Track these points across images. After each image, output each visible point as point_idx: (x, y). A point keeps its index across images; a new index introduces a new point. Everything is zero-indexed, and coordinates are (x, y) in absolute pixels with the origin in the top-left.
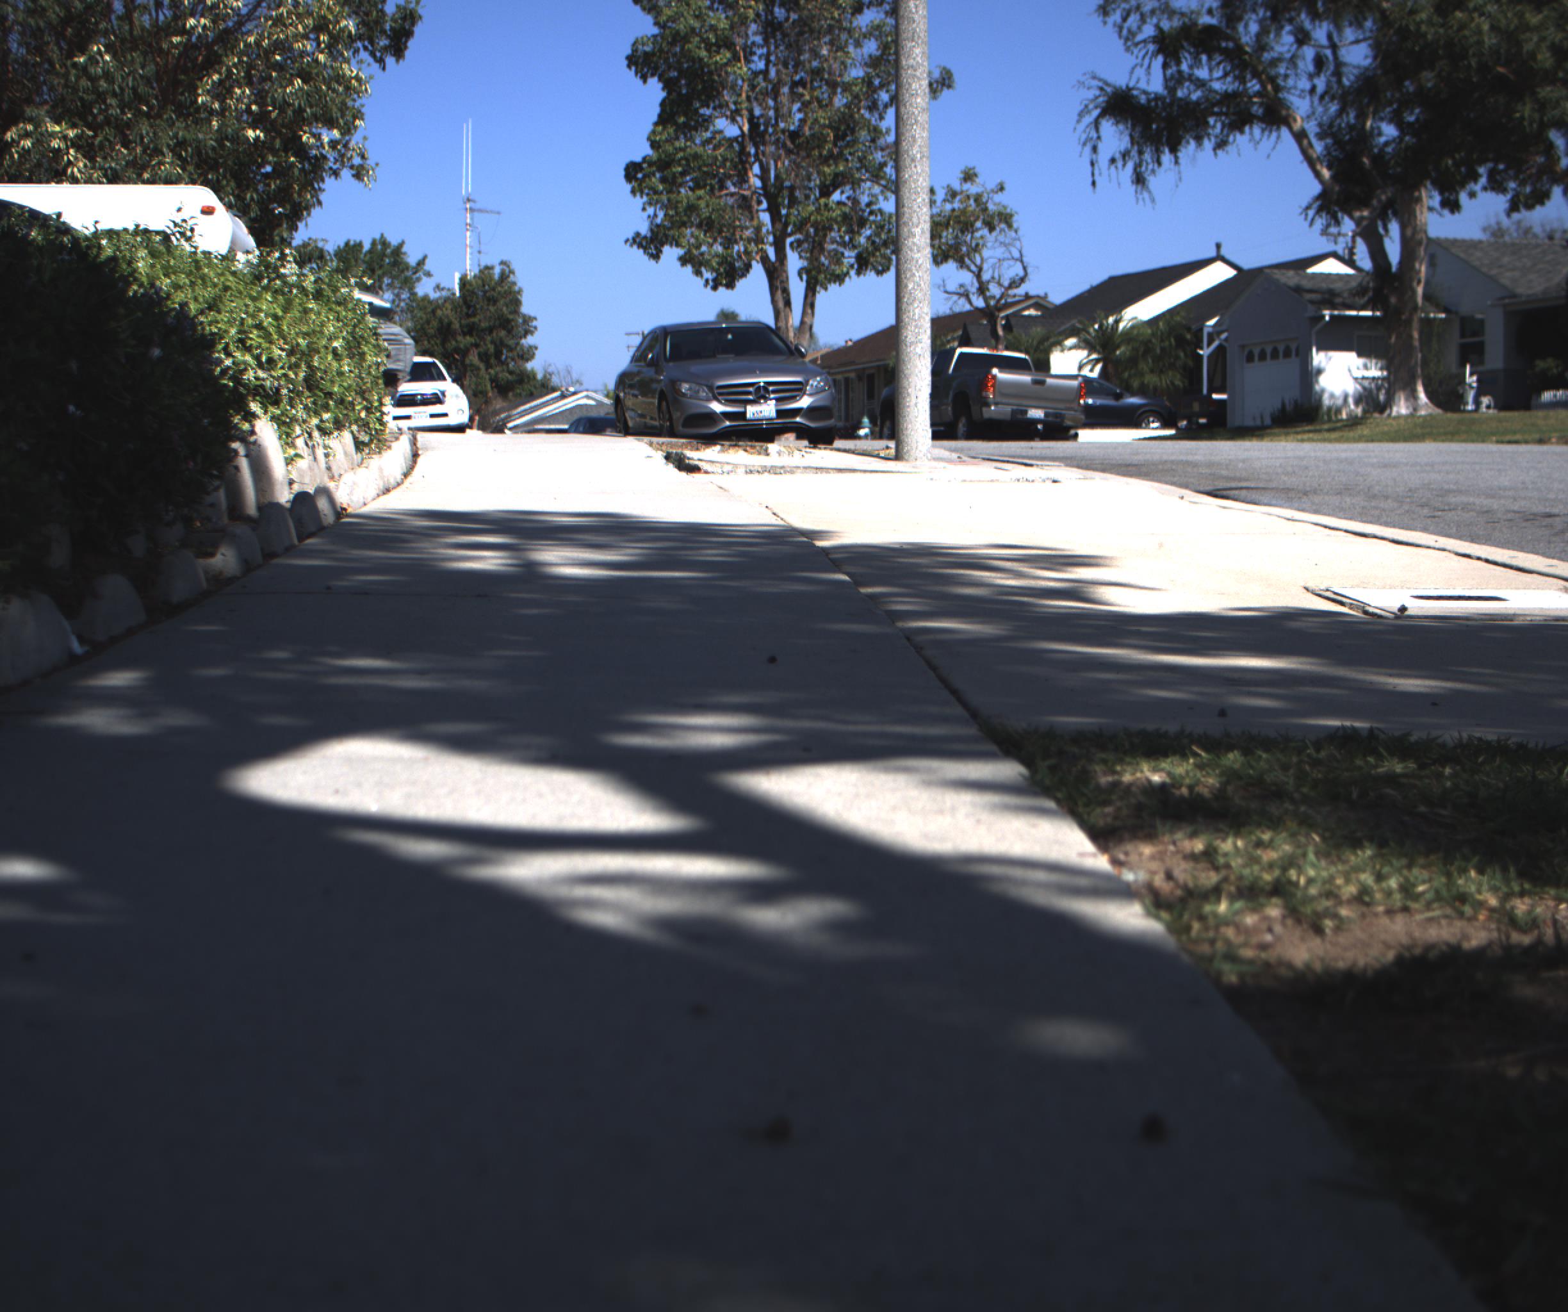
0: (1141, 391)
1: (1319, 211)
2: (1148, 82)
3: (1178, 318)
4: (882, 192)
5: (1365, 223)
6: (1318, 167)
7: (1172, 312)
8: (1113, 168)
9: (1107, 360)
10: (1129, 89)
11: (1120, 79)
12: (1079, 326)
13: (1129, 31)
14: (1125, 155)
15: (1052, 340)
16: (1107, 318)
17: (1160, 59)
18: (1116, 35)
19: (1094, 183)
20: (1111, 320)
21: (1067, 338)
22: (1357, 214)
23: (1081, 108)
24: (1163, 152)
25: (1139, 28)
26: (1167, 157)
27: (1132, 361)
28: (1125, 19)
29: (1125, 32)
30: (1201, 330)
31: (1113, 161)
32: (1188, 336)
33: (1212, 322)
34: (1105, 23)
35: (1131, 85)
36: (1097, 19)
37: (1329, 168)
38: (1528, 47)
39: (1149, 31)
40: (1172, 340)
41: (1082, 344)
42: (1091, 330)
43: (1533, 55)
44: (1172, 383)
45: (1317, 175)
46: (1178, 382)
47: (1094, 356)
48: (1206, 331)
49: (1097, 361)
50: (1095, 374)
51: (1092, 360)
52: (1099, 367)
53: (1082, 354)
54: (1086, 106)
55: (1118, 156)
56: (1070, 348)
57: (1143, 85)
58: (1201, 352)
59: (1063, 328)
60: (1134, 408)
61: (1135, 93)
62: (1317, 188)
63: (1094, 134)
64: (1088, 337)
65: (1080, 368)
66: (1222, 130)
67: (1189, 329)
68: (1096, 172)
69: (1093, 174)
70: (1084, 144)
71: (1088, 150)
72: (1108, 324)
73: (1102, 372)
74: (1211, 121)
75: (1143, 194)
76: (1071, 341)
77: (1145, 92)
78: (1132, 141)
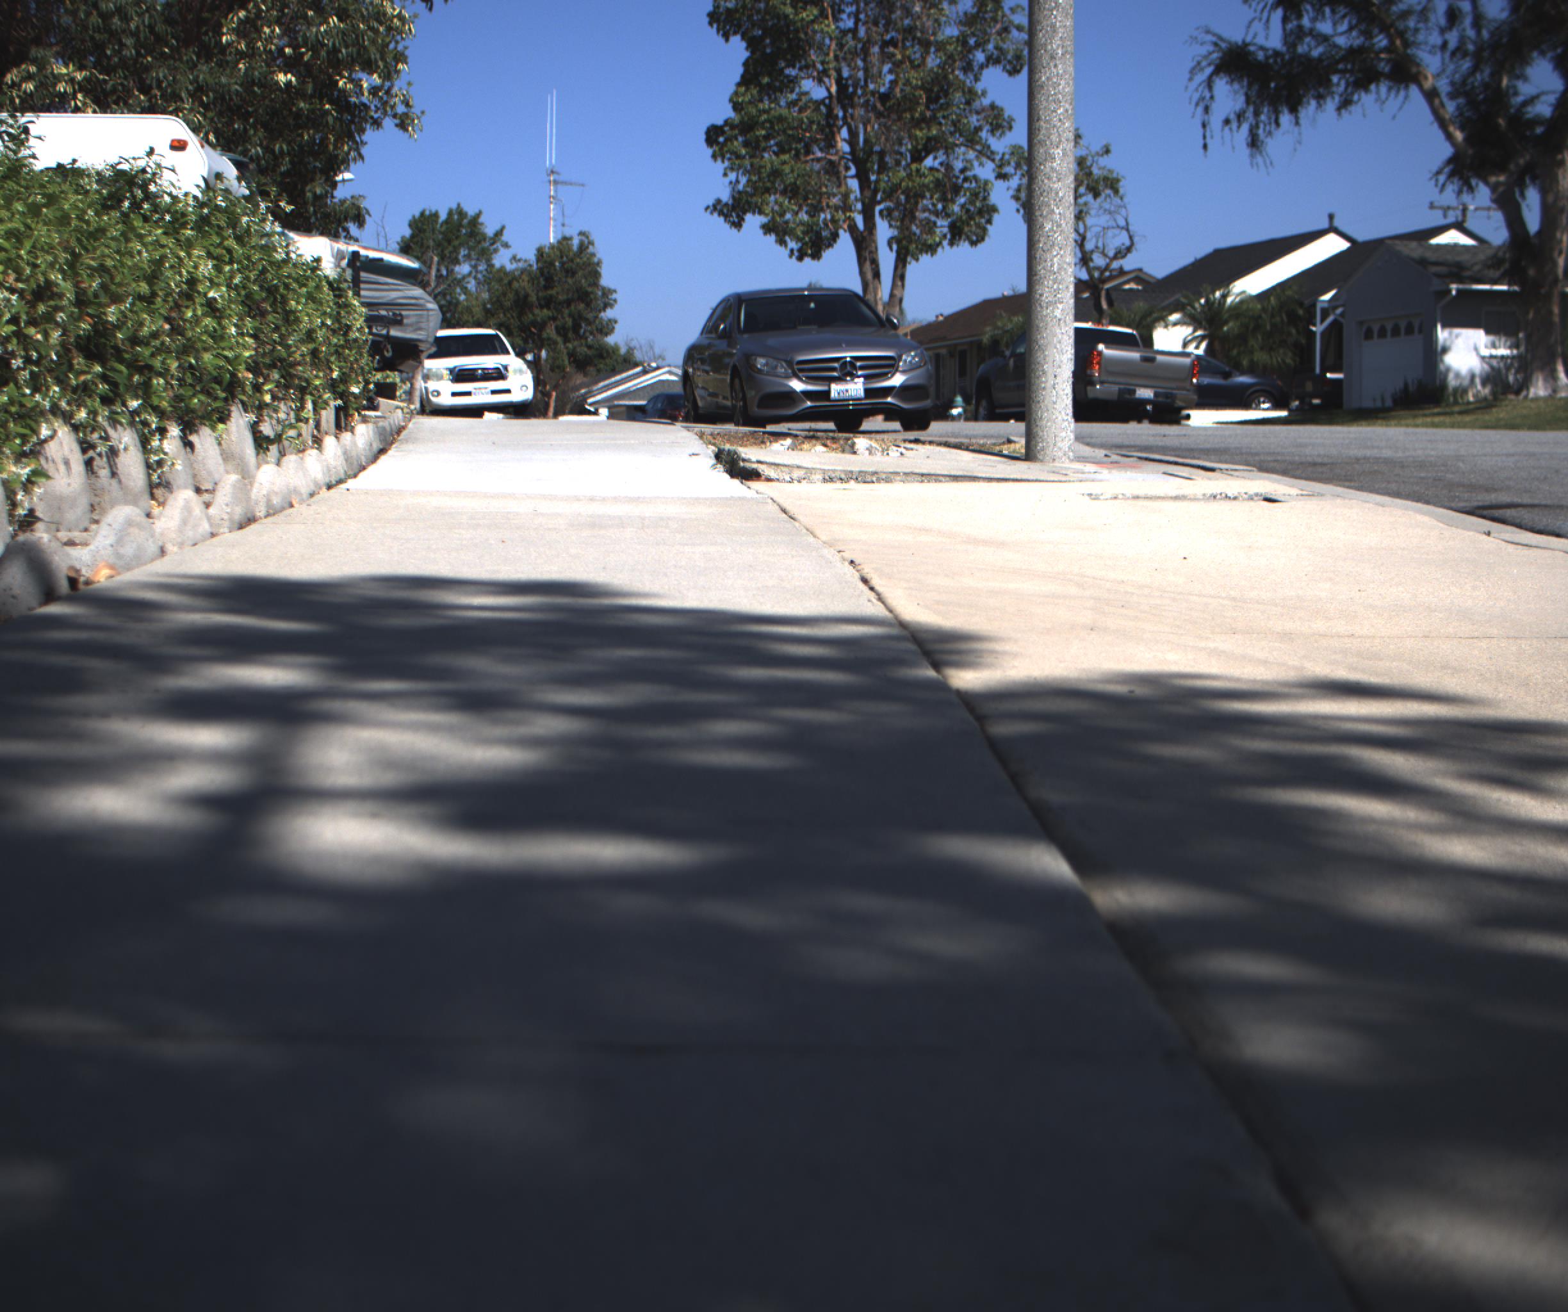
0: (1250, 371)
2: (1267, 38)
3: (1289, 293)
4: (977, 157)
5: (1501, 189)
6: (1451, 128)
7: (1284, 285)
8: (1227, 130)
9: (1212, 337)
10: (1246, 45)
11: (1235, 34)
12: (1183, 300)
14: (1240, 116)
15: (1155, 315)
16: (1213, 292)
17: (1279, 13)
19: (1205, 147)
20: (1218, 294)
21: (1171, 313)
22: (1493, 180)
23: (1192, 64)
24: (1282, 113)
26: (1286, 118)
27: (1242, 338)
30: (1314, 305)
31: (1227, 122)
32: (1301, 312)
33: (1326, 297)
35: (1248, 39)
37: (1462, 128)
40: (1284, 316)
41: (1188, 320)
42: (1197, 305)
44: (1284, 362)
45: (1449, 137)
46: (1289, 361)
47: (1199, 333)
48: (1320, 305)
49: (1203, 338)
50: (1201, 351)
51: (1198, 337)
52: (1203, 345)
53: (1186, 331)
54: (1199, 63)
55: (1232, 117)
56: (1175, 324)
57: (1260, 40)
58: (1314, 329)
59: (1166, 302)
60: (1244, 387)
61: (1252, 48)
62: (1447, 151)
63: (1207, 94)
64: (1193, 312)
65: (1185, 344)
66: (1346, 88)
67: (1301, 304)
68: (1208, 134)
69: (1204, 137)
70: (1196, 105)
71: (1200, 109)
72: (1215, 299)
73: (1208, 350)
74: (1335, 79)
75: (1259, 159)
76: (1175, 317)
77: (1262, 48)
78: (1248, 101)
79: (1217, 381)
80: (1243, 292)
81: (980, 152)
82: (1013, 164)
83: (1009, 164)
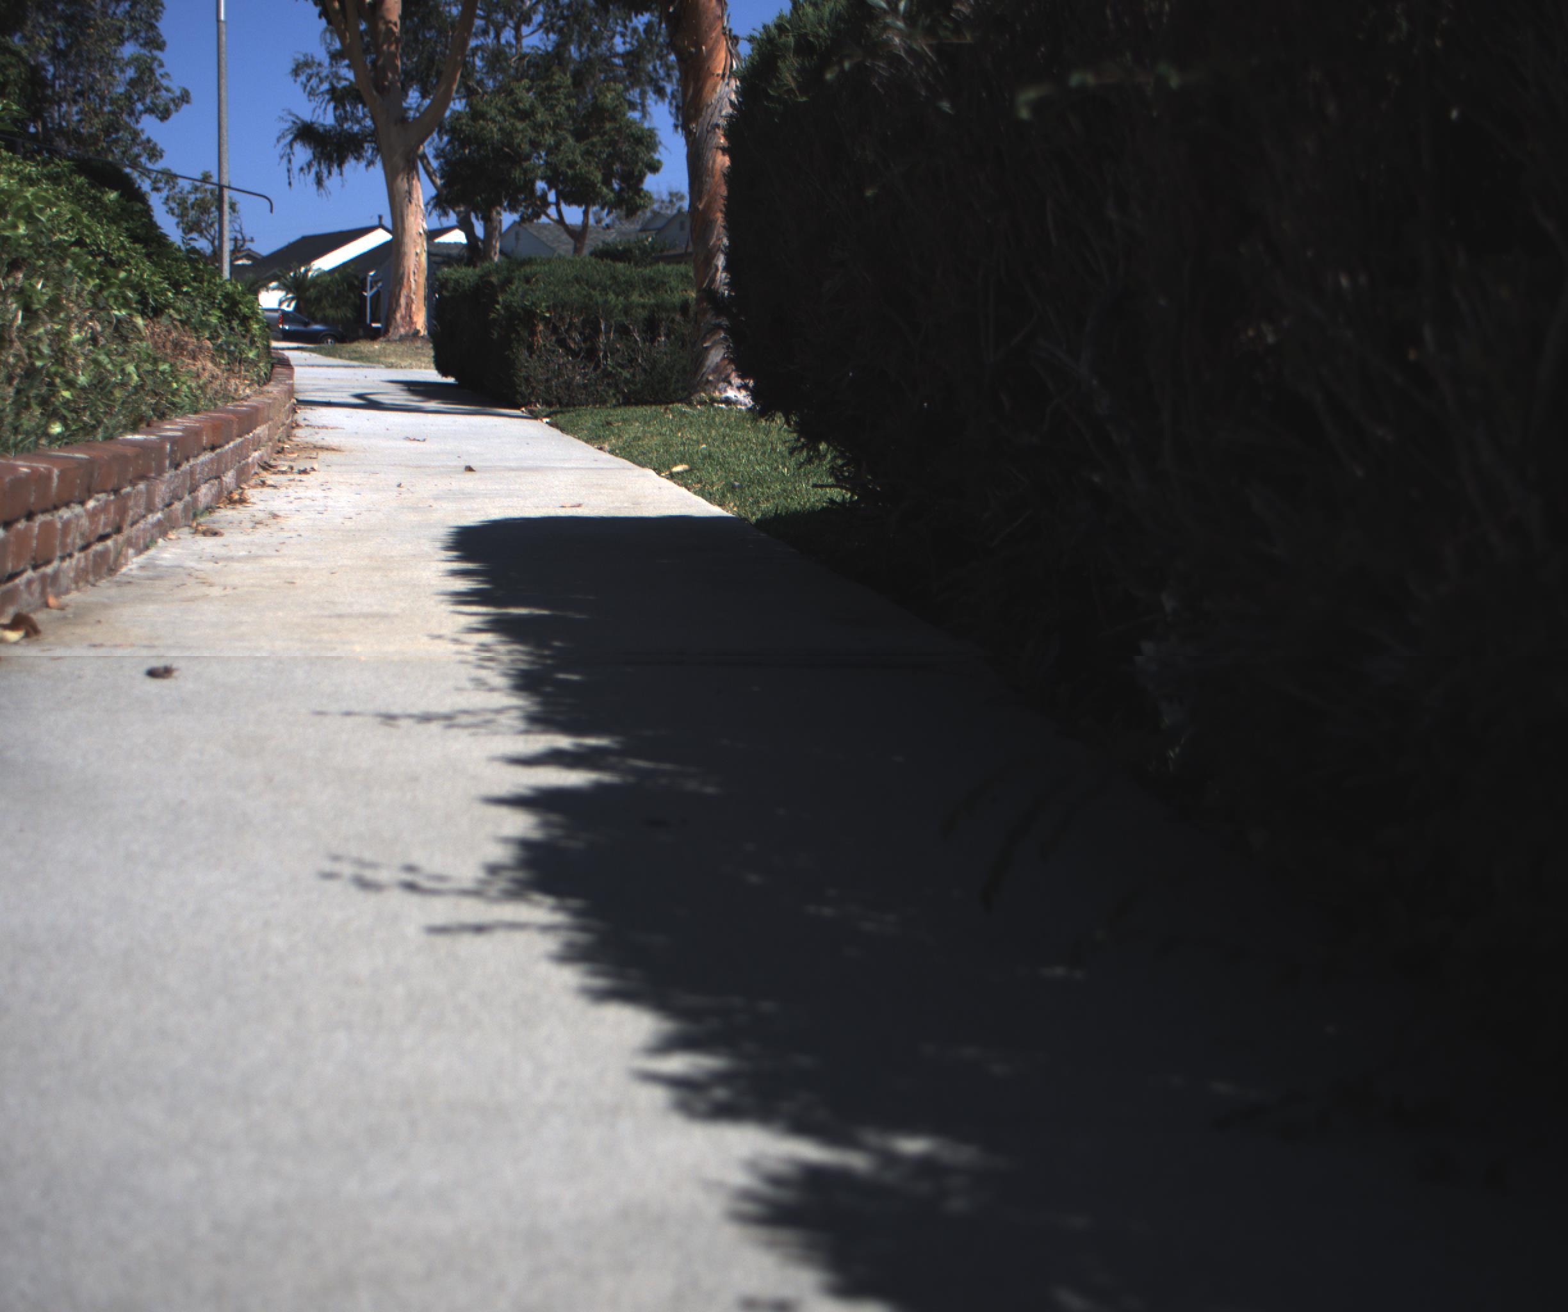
0: (323, 321)
1: (435, 206)
2: (324, 119)
3: (349, 270)
4: (140, 176)
5: (462, 215)
6: (434, 178)
7: (345, 265)
8: (302, 174)
9: (299, 298)
10: (312, 123)
11: (307, 117)
12: (279, 273)
13: (311, 87)
14: (309, 165)
15: (260, 283)
16: (300, 268)
17: (332, 105)
18: (302, 91)
19: (290, 184)
20: (303, 269)
21: (271, 282)
22: (457, 209)
23: (280, 134)
24: (332, 166)
25: (318, 87)
26: (335, 170)
27: (318, 300)
28: (308, 81)
29: (308, 88)
30: (365, 279)
31: (302, 169)
32: (356, 283)
33: (372, 273)
34: (295, 81)
35: (313, 120)
36: (291, 79)
37: (442, 178)
38: (517, 141)
39: (325, 86)
40: (345, 285)
41: (282, 287)
42: (288, 277)
43: (519, 146)
44: (345, 315)
45: (433, 182)
46: (349, 315)
47: (290, 296)
48: (369, 279)
50: (291, 309)
51: (289, 298)
52: (293, 304)
53: (281, 294)
54: (283, 134)
55: (305, 166)
56: (274, 289)
57: (321, 120)
58: (365, 294)
59: (268, 274)
60: (318, 332)
61: (316, 126)
62: (433, 192)
63: (288, 151)
64: (286, 281)
65: (281, 303)
66: (372, 152)
67: (357, 278)
68: (291, 176)
69: (289, 178)
70: (282, 157)
71: (285, 160)
72: (300, 273)
73: (297, 308)
74: (366, 145)
75: (322, 191)
76: (274, 284)
77: (322, 125)
78: (314, 156)
79: (301, 328)
80: (320, 269)
81: (141, 172)
82: (163, 181)
83: (161, 181)
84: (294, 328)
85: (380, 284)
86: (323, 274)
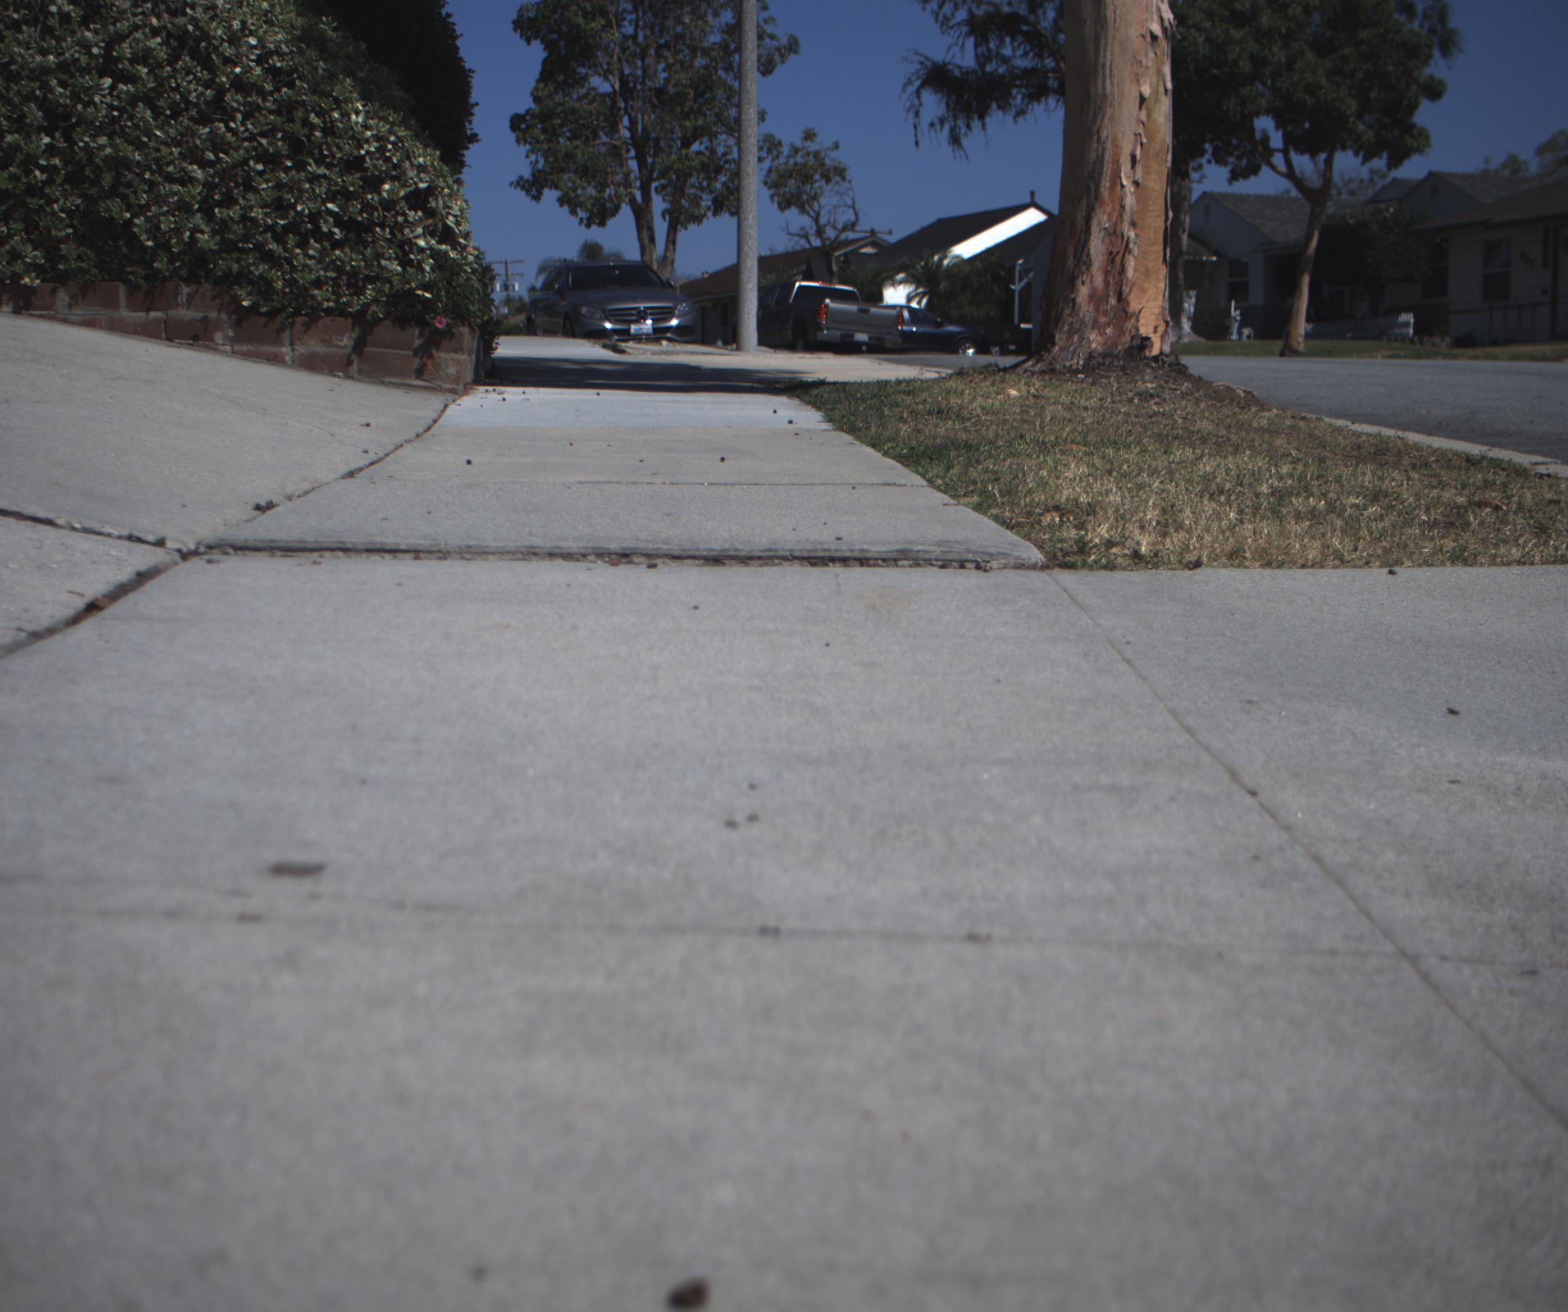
0: (960, 321)
2: (963, 59)
3: (994, 257)
8: (932, 131)
9: (932, 293)
10: (945, 64)
11: (939, 56)
12: (908, 263)
13: (945, 16)
14: (942, 121)
15: (885, 275)
16: (933, 256)
17: (971, 41)
18: (933, 21)
19: (917, 143)
20: (936, 258)
21: (898, 273)
23: (904, 80)
24: (972, 118)
25: (953, 15)
26: (976, 123)
27: (953, 295)
28: (940, 7)
29: (941, 17)
30: (1013, 268)
31: (932, 125)
32: (1002, 273)
33: (1020, 262)
34: (924, 9)
35: (947, 60)
39: (961, 16)
40: (989, 276)
41: (910, 279)
42: (918, 267)
44: (988, 314)
46: (992, 314)
47: (921, 290)
48: (1018, 268)
50: (922, 306)
51: (919, 293)
52: (924, 301)
53: (909, 288)
54: (909, 79)
55: (936, 121)
56: (900, 283)
57: (958, 60)
58: (1013, 287)
59: (894, 264)
60: (953, 335)
61: (950, 67)
63: (916, 102)
64: (915, 273)
65: (910, 300)
66: (1023, 99)
67: (1002, 268)
68: (919, 134)
69: (916, 136)
70: (908, 111)
71: (911, 115)
72: (934, 261)
73: (930, 305)
74: (1014, 91)
75: (959, 152)
76: (901, 276)
77: (959, 67)
78: (949, 108)
79: (933, 330)
80: (959, 257)
84: (922, 329)
85: (1031, 275)
86: (961, 262)
